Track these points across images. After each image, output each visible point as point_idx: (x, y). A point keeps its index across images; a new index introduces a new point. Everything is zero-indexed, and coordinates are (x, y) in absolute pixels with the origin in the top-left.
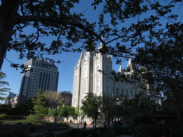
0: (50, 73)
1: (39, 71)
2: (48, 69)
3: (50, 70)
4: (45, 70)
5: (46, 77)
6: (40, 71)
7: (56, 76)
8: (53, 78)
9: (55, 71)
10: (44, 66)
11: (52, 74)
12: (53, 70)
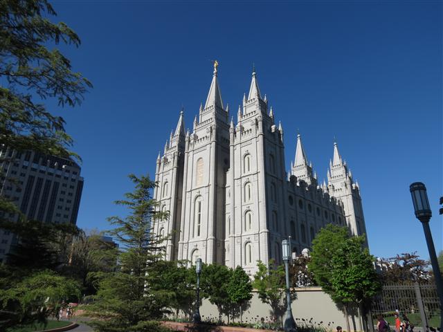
0: (57, 180)
1: (24, 171)
2: (51, 170)
3: (59, 173)
4: (42, 172)
5: (46, 194)
6: (28, 173)
7: (74, 192)
8: (66, 197)
9: (74, 177)
10: (41, 159)
11: (64, 185)
12: (67, 175)
